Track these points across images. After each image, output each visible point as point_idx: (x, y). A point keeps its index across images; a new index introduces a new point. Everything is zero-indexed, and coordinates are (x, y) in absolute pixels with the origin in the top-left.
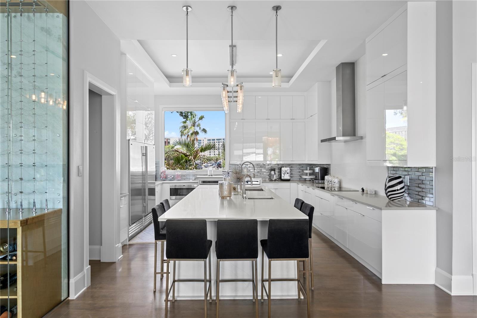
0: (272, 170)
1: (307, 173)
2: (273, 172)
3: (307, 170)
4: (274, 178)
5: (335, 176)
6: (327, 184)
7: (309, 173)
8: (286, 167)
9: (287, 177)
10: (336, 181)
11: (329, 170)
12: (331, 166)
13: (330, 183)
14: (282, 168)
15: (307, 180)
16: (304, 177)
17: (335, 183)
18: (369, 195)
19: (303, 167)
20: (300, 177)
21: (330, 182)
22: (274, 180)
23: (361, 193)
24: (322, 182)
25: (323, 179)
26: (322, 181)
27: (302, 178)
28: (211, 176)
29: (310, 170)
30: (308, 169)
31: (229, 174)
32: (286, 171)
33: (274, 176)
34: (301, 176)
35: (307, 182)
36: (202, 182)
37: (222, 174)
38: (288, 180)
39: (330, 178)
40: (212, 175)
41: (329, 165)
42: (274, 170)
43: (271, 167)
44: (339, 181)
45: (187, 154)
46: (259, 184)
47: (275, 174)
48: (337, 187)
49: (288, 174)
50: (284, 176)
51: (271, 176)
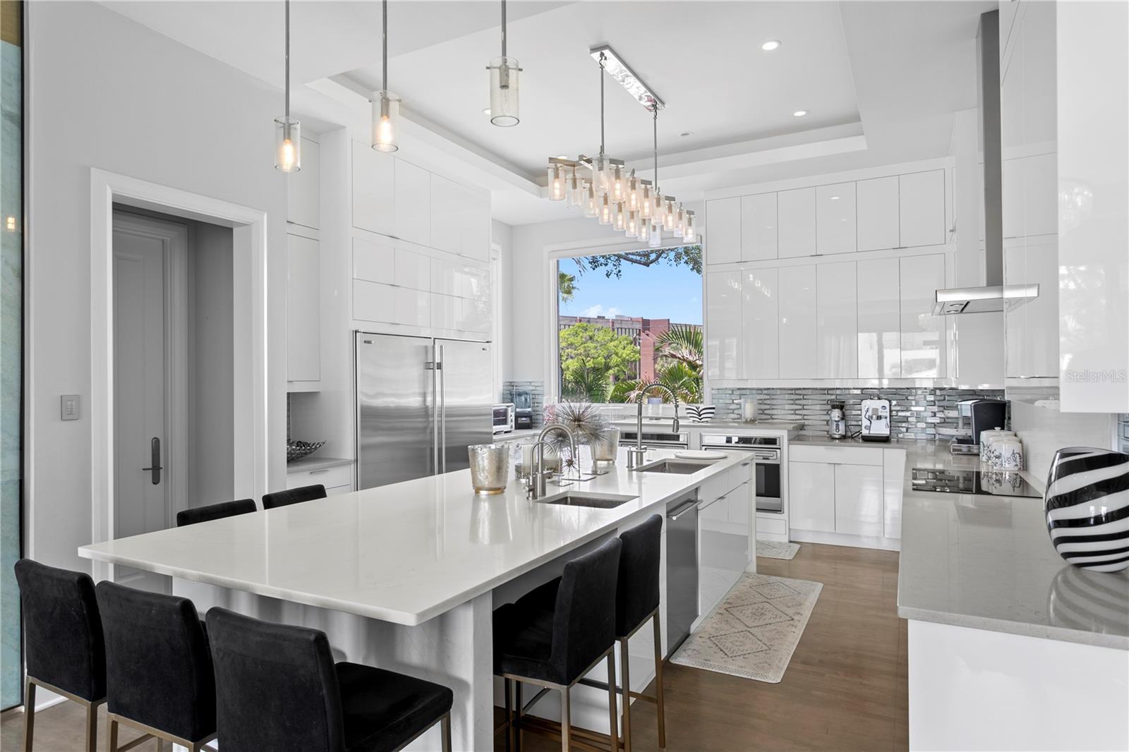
0: (834, 407)
2: (836, 414)
4: (840, 432)
8: (879, 399)
9: (881, 428)
13: (989, 458)
14: (863, 401)
17: (998, 457)
21: (989, 453)
22: (837, 437)
28: (654, 422)
31: (700, 416)
32: (875, 410)
33: (839, 423)
36: (624, 436)
37: (686, 415)
38: (885, 440)
40: (657, 419)
42: (841, 407)
43: (833, 397)
44: (1015, 452)
45: (696, 363)
46: (780, 449)
47: (843, 418)
48: (1007, 473)
49: (883, 419)
50: (870, 427)
51: (832, 424)
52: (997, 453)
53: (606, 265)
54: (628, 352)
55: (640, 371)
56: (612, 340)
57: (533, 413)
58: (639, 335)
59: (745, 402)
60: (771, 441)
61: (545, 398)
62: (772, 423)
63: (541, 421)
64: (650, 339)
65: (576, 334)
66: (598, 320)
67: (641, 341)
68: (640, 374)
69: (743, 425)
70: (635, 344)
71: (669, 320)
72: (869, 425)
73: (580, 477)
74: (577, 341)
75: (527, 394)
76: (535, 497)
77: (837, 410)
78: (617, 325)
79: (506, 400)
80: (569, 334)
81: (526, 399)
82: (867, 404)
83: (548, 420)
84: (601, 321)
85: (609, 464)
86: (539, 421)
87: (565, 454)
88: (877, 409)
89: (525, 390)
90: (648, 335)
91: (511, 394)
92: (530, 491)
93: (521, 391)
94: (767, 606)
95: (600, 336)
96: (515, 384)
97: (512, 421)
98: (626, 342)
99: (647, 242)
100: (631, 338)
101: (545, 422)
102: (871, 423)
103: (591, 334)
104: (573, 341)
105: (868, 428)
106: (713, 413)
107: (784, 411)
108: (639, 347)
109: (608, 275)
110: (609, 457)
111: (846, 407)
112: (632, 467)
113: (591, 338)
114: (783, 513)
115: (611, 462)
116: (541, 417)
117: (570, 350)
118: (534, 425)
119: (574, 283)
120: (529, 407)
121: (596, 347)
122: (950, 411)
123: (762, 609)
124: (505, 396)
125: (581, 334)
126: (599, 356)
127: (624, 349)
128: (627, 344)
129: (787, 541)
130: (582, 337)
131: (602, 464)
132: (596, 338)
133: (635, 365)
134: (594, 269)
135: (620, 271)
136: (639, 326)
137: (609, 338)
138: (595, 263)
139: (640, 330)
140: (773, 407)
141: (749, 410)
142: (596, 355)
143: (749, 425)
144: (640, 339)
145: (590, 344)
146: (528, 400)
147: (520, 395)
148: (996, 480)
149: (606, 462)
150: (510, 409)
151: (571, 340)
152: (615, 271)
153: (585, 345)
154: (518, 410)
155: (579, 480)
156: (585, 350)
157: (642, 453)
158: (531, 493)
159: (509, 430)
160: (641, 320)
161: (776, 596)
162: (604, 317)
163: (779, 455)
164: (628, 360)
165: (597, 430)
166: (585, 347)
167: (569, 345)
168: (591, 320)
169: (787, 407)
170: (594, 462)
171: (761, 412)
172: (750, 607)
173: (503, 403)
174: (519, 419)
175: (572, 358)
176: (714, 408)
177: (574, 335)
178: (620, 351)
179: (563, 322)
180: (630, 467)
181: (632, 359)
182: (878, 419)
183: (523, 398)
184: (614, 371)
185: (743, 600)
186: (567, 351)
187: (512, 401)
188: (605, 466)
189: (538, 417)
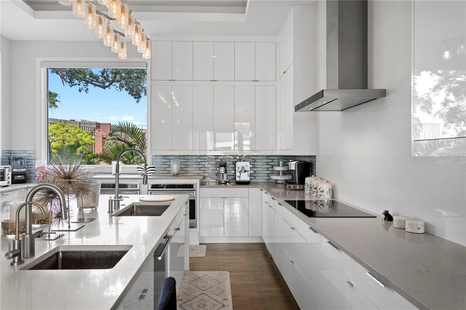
0: (221, 166)
1: (279, 171)
2: (222, 170)
3: (279, 165)
4: (224, 180)
5: (323, 178)
6: (308, 192)
7: (282, 171)
8: (244, 161)
9: (245, 177)
10: (325, 187)
11: (314, 166)
12: (317, 159)
13: (314, 192)
14: (237, 163)
15: (278, 182)
16: (275, 177)
17: (322, 192)
18: (407, 235)
19: (273, 161)
20: (267, 178)
21: (313, 190)
22: (223, 182)
23: (383, 222)
24: (301, 188)
25: (302, 182)
26: (301, 186)
27: (270, 179)
29: (283, 165)
30: (281, 165)
32: (243, 167)
33: (224, 175)
34: (269, 176)
35: (278, 185)
38: (246, 183)
39: (314, 182)
41: (314, 157)
42: (225, 166)
43: (219, 160)
44: (330, 189)
45: (132, 144)
46: (195, 190)
47: (226, 172)
48: (326, 200)
49: (247, 172)
50: (240, 176)
51: (220, 175)
52: (321, 189)
53: (79, 85)
54: (88, 139)
55: (95, 149)
56: (79, 133)
57: (27, 172)
58: (95, 130)
59: (174, 163)
60: (191, 186)
61: (37, 161)
62: (188, 176)
63: (34, 178)
64: (100, 133)
65: (57, 128)
66: (70, 122)
67: (95, 134)
68: (95, 151)
69: (172, 177)
70: (92, 135)
71: (110, 124)
72: (240, 175)
73: (69, 227)
74: (58, 132)
75: (22, 159)
76: (20, 262)
77: (222, 167)
78: (82, 124)
79: (4, 163)
80: (53, 128)
81: (22, 163)
82: (239, 164)
83: (40, 176)
84: (73, 122)
85: (93, 210)
86: (32, 178)
87: (54, 207)
88: (244, 167)
89: (20, 156)
90: (99, 131)
91: (9, 159)
92: (14, 256)
93: (17, 157)
94: (205, 297)
95: (72, 130)
96: (13, 152)
97: (9, 178)
98: (87, 134)
99: (117, 54)
100: (90, 132)
101: (36, 178)
102: (240, 174)
103: (67, 129)
104: (56, 132)
105: (239, 177)
106: (154, 170)
107: (193, 169)
108: (94, 137)
109: (80, 91)
110: (92, 205)
111: (227, 166)
112: (112, 212)
113: (67, 131)
114: (197, 228)
115: (94, 209)
116: (33, 175)
117: (54, 137)
118: (27, 180)
119: (57, 98)
120: (24, 168)
121: (69, 136)
122: (277, 167)
123: (203, 300)
124: (4, 160)
125: (61, 129)
126: (71, 141)
127: (86, 137)
128: (88, 135)
129: (199, 244)
130: (61, 130)
131: (87, 211)
132: (69, 131)
133: (92, 146)
134: (71, 87)
135: (87, 89)
136: (95, 126)
137: (77, 131)
138: (72, 83)
139: (95, 128)
140: (188, 166)
141: (175, 168)
142: (70, 140)
143: (175, 177)
144: (95, 133)
145: (66, 134)
146: (23, 163)
147: (16, 159)
148: (321, 204)
149: (90, 209)
150: (7, 170)
151: (55, 131)
152: (84, 89)
153: (63, 135)
154: (14, 170)
155: (69, 231)
156: (63, 138)
157: (119, 201)
158: (16, 258)
159: (6, 184)
160: (95, 123)
161: (208, 287)
162: (74, 120)
163: (194, 194)
164: (88, 144)
165: (85, 185)
166: (63, 136)
167: (53, 134)
168: (67, 121)
169: (195, 166)
170: (80, 210)
171: (181, 169)
172: (195, 300)
173: (2, 165)
174: (15, 176)
175: (55, 141)
176: (154, 167)
177: (56, 129)
178: (84, 138)
179: (50, 122)
180: (110, 212)
181: (90, 143)
182: (245, 172)
183: (19, 162)
184: (80, 149)
185: (188, 295)
186: (52, 137)
187: (10, 164)
188: (90, 212)
189: (31, 175)
